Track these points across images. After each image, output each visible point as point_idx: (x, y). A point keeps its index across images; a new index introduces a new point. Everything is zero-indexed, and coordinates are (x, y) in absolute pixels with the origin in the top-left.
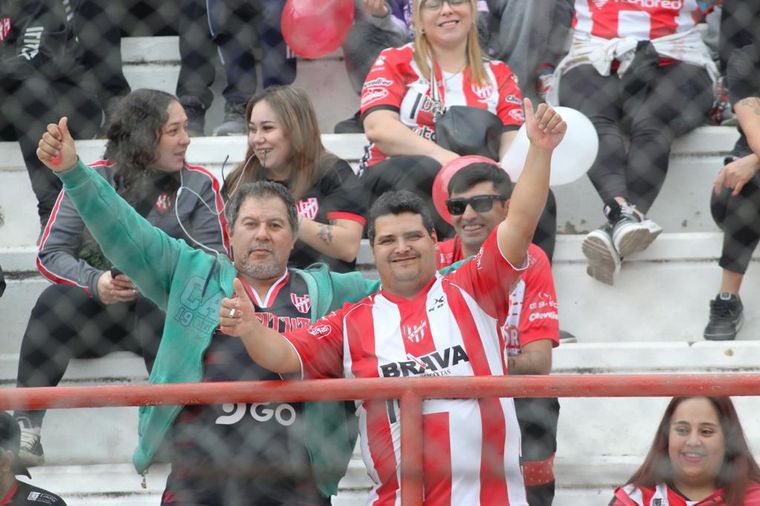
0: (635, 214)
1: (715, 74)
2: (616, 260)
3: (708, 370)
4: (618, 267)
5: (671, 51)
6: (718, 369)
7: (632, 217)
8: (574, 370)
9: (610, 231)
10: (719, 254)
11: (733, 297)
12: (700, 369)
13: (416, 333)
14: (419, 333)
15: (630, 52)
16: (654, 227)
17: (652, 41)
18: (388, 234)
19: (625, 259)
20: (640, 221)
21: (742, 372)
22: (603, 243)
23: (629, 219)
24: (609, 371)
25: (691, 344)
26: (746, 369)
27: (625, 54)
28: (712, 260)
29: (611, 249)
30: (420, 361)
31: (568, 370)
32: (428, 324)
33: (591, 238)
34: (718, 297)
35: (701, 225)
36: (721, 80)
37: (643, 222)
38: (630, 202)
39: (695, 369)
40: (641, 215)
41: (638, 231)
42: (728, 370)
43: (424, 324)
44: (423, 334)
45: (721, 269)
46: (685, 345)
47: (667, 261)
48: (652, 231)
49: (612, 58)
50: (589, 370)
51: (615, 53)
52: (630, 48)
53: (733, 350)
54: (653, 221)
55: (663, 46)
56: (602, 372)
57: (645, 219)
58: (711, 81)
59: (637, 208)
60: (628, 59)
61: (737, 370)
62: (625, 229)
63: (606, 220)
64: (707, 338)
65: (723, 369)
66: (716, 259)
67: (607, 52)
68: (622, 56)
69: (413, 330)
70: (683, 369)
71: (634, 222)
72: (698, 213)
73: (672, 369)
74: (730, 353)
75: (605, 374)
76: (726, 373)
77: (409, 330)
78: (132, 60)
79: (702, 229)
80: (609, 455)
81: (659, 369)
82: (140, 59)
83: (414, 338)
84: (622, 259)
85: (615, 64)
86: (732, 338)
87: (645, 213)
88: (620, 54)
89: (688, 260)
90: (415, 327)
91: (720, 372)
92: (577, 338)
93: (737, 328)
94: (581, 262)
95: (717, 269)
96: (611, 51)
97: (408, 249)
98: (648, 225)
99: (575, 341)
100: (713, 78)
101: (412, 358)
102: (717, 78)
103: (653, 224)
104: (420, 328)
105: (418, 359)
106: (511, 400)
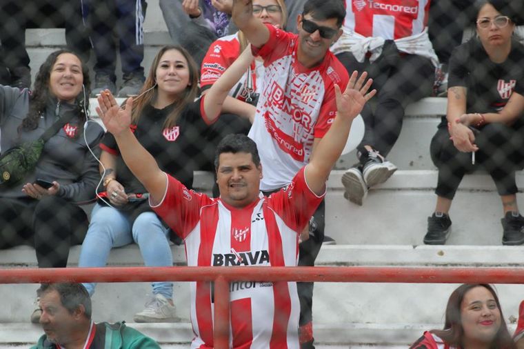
0: (378, 157)
1: (436, 62)
2: (365, 188)
3: (427, 265)
4: (366, 193)
5: (407, 49)
6: (433, 264)
7: (377, 160)
8: (334, 263)
9: (361, 169)
10: (435, 186)
11: (444, 215)
12: (421, 264)
13: (240, 235)
14: (243, 236)
15: (379, 48)
16: (391, 166)
17: (395, 41)
18: (227, 166)
19: (371, 188)
20: (382, 162)
21: (449, 267)
22: (356, 177)
23: (374, 161)
24: (358, 264)
25: (414, 247)
26: (452, 265)
27: (375, 49)
28: (430, 189)
29: (361, 181)
30: (239, 255)
31: (330, 264)
32: (250, 230)
33: (348, 173)
34: (434, 215)
35: (423, 165)
36: (440, 66)
37: (384, 163)
38: (374, 149)
39: (417, 264)
40: (382, 158)
41: (380, 169)
42: (440, 265)
43: (248, 230)
44: (245, 237)
45: (436, 195)
46: (411, 247)
47: (399, 189)
48: (390, 169)
49: (366, 51)
50: (344, 264)
51: (369, 47)
52: (379, 45)
53: (444, 251)
54: (391, 162)
55: (402, 45)
56: (353, 265)
57: (385, 161)
58: (435, 68)
59: (380, 153)
60: (378, 52)
61: (446, 265)
62: (371, 167)
63: (358, 161)
64: (426, 243)
65: (437, 265)
66: (434, 189)
67: (363, 46)
68: (373, 50)
69: (238, 233)
70: (408, 264)
71: (377, 163)
72: (420, 157)
73: (402, 264)
74: (441, 253)
75: (355, 266)
76: (439, 267)
77: (236, 231)
78: (33, 45)
79: (423, 167)
80: (357, 322)
81: (392, 264)
82: (38, 43)
83: (238, 238)
84: (368, 188)
85: (369, 54)
86: (442, 243)
87: (385, 157)
88: (372, 49)
89: (413, 189)
90: (241, 231)
91: (434, 267)
92: (336, 241)
93: (447, 236)
94: (340, 189)
95: (433, 195)
96: (366, 46)
97: (240, 178)
98: (388, 165)
99: (334, 244)
100: (436, 65)
101: (234, 252)
102: (438, 65)
103: (391, 164)
104: (244, 232)
105: (238, 254)
106: (295, 283)
